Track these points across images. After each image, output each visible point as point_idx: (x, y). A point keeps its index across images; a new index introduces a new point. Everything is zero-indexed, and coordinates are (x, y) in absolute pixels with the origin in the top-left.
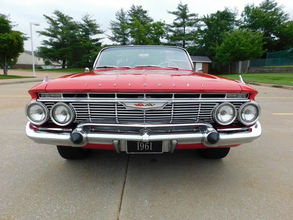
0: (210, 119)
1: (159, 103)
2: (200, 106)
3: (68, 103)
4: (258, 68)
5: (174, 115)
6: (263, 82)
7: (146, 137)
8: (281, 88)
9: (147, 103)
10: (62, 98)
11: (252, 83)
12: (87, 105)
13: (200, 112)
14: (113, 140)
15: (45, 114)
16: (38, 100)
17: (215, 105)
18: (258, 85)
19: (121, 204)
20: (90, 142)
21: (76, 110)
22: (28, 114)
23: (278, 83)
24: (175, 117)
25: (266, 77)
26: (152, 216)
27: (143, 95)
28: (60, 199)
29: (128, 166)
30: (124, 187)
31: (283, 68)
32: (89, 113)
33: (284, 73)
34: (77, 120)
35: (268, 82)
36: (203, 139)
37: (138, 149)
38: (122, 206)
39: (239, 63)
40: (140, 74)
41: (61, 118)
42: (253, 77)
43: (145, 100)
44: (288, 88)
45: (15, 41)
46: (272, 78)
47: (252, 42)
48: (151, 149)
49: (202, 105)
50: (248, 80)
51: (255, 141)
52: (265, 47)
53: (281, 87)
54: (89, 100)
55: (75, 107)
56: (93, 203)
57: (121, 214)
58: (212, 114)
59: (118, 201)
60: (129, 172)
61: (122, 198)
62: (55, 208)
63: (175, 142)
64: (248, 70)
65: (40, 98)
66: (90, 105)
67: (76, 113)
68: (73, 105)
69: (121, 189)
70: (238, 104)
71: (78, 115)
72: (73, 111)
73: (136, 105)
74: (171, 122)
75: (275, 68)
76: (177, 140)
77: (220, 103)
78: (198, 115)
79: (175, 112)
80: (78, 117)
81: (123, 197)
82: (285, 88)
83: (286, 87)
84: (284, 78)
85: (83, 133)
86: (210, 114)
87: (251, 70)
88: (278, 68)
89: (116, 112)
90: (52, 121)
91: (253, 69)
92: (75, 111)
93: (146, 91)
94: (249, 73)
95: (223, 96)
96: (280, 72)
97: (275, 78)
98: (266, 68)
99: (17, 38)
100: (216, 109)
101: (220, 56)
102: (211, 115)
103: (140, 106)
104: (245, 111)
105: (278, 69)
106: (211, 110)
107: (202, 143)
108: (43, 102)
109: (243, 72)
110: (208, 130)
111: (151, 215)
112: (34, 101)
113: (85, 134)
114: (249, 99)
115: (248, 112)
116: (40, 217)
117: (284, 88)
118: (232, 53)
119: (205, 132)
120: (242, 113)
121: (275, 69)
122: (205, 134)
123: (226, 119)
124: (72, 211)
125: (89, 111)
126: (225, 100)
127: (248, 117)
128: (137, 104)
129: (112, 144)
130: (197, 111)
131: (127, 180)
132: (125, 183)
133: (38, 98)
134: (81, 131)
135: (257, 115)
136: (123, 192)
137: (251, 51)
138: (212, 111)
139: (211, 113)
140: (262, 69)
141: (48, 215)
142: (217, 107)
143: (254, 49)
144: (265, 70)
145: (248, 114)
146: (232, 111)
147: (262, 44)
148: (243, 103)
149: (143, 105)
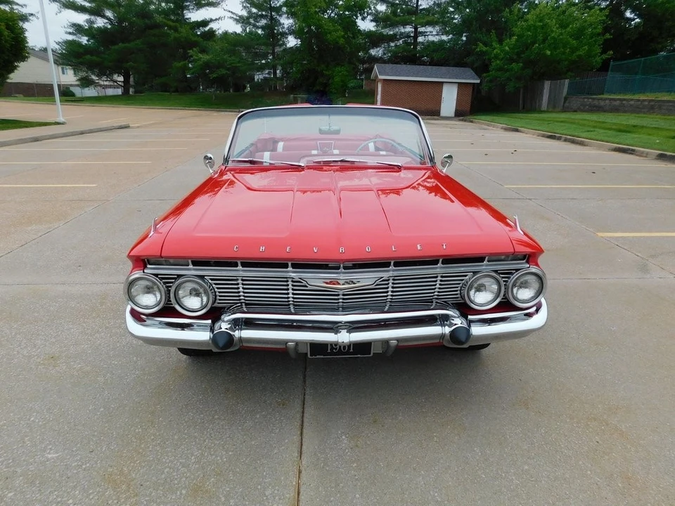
0: (458, 298)
1: (366, 279)
2: (439, 278)
3: (202, 277)
4: (586, 100)
5: (392, 296)
6: (593, 137)
7: (344, 337)
8: (632, 154)
10: (191, 266)
11: (570, 139)
12: (237, 280)
13: (439, 288)
14: (286, 342)
15: (160, 292)
16: (145, 271)
17: (466, 276)
18: (582, 144)
19: (302, 445)
20: (245, 344)
21: (218, 288)
22: (131, 298)
23: (627, 140)
24: (394, 294)
25: (603, 122)
26: (355, 465)
28: (196, 437)
30: (303, 412)
31: (644, 100)
32: (241, 288)
33: (644, 113)
34: (219, 303)
35: (606, 139)
36: (442, 336)
37: (329, 351)
38: (304, 447)
39: (543, 85)
41: (193, 304)
42: (572, 123)
43: (342, 276)
44: (646, 155)
45: (6, 33)
46: (614, 127)
47: (579, 34)
48: (352, 350)
49: (442, 277)
50: (562, 132)
52: (606, 46)
53: (632, 152)
54: (240, 272)
55: (216, 284)
56: (253, 443)
57: (303, 463)
58: (460, 290)
59: (296, 438)
60: (309, 381)
61: (302, 434)
62: (192, 455)
63: (394, 343)
64: (564, 102)
65: (149, 266)
66: (242, 280)
67: (217, 294)
68: (212, 280)
69: (299, 416)
71: (220, 296)
72: (211, 290)
73: (327, 283)
74: (386, 310)
75: (624, 100)
76: (398, 340)
77: (475, 273)
78: (436, 293)
79: (394, 290)
80: (220, 300)
81: (304, 431)
82: (641, 155)
83: (643, 152)
84: (643, 127)
85: (234, 331)
86: (457, 291)
87: (569, 102)
88: (632, 100)
89: (290, 291)
91: (576, 101)
92: (216, 290)
93: (344, 260)
94: (564, 110)
95: (481, 260)
96: (637, 109)
97: (622, 128)
98: (606, 99)
99: (8, 27)
100: (467, 282)
101: (500, 69)
102: (459, 292)
103: (334, 284)
105: (632, 103)
106: (459, 284)
107: (441, 341)
108: (156, 275)
109: (553, 106)
110: (450, 322)
111: (353, 462)
112: (138, 274)
113: (237, 331)
114: (528, 262)
115: (524, 285)
116: (172, 470)
117: (637, 155)
118: (529, 63)
119: (447, 325)
120: (514, 285)
121: (624, 102)
122: (447, 327)
123: (482, 298)
124: (221, 458)
126: (485, 266)
127: (524, 294)
128: (328, 281)
129: (284, 347)
130: (433, 287)
131: (307, 397)
132: (304, 404)
133: (145, 267)
134: (230, 329)
135: (539, 292)
136: (303, 421)
137: (574, 57)
138: (461, 285)
139: (459, 288)
140: (596, 102)
141: (183, 467)
142: (470, 279)
143: (581, 52)
144: (602, 103)
146: (495, 287)
147: (601, 40)
148: (518, 270)
149: (339, 284)
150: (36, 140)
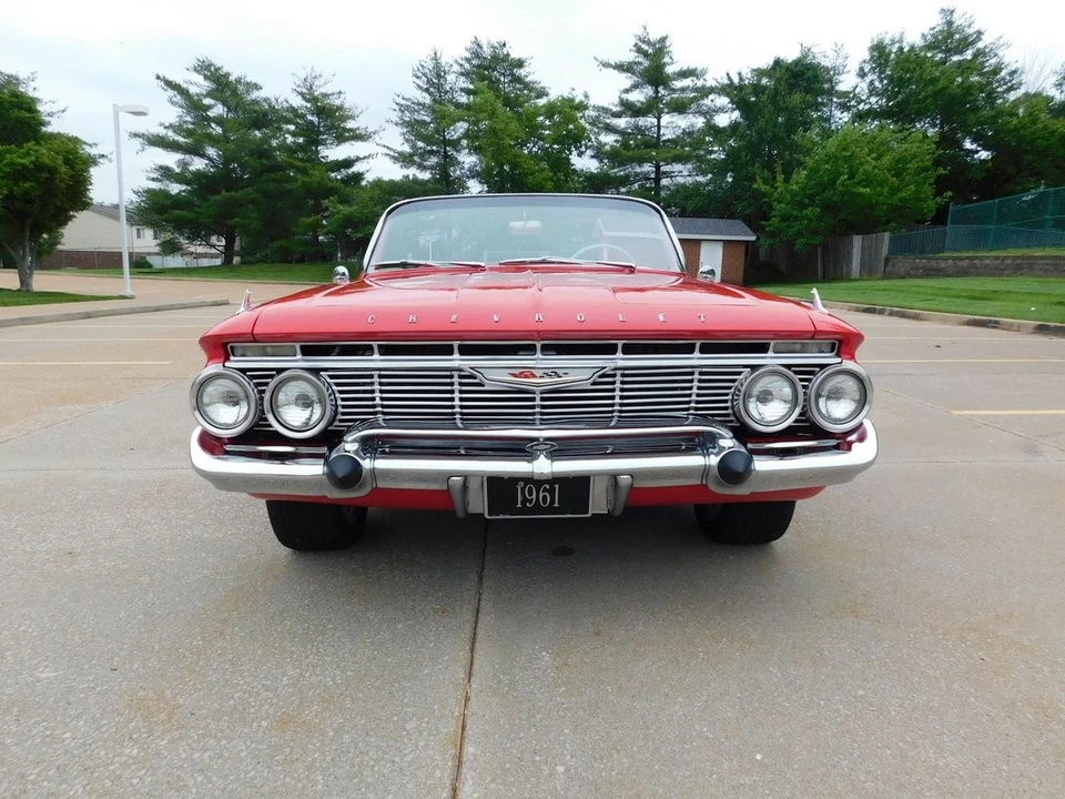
0: (728, 415)
1: (579, 370)
2: (697, 376)
3: (316, 371)
4: (918, 261)
5: (621, 405)
6: (935, 307)
7: (543, 466)
8: (996, 328)
9: (544, 370)
10: (299, 357)
11: (898, 312)
12: (371, 377)
13: (698, 395)
14: (449, 475)
15: (248, 404)
16: (227, 364)
17: (739, 373)
18: (916, 317)
19: (472, 664)
20: (381, 484)
21: (341, 392)
22: (199, 406)
23: (985, 310)
24: (624, 408)
25: (946, 289)
26: (563, 689)
27: (535, 345)
28: (293, 652)
29: (483, 568)
30: (476, 622)
31: (1006, 258)
32: (378, 399)
33: (1008, 275)
34: (341, 421)
35: (952, 308)
36: (706, 470)
37: (519, 505)
38: (476, 666)
39: (851, 241)
40: (526, 288)
41: (295, 417)
42: (900, 291)
43: (539, 361)
44: (1018, 329)
46: (965, 294)
47: (898, 168)
48: (556, 505)
49: (701, 374)
50: (884, 303)
51: (859, 478)
52: (941, 185)
53: (995, 325)
54: (376, 361)
55: (337, 385)
56: (389, 660)
57: (474, 686)
58: (732, 401)
59: (464, 654)
60: (487, 583)
61: (472, 650)
62: (284, 674)
63: (625, 480)
64: (886, 265)
65: (232, 358)
66: (380, 376)
67: (339, 402)
68: (331, 377)
69: (469, 626)
70: (807, 372)
71: (344, 407)
72: (330, 395)
73: (515, 375)
74: (613, 424)
75: (977, 258)
76: (633, 474)
77: (754, 368)
78: (693, 405)
79: (625, 394)
80: (343, 414)
81: (478, 645)
82: (1009, 328)
83: (1012, 324)
84: (1008, 292)
85: (364, 459)
86: (726, 401)
87: (893, 266)
88: (987, 257)
89: (457, 395)
90: (270, 426)
91: (902, 263)
92: (337, 395)
93: (541, 335)
94: (887, 276)
95: (763, 348)
96: (997, 271)
97: (976, 294)
98: (947, 259)
99: (67, 162)
100: (742, 385)
101: (786, 218)
102: (729, 404)
103: (526, 377)
104: (830, 392)
105: (987, 261)
106: (729, 388)
107: (704, 482)
108: (243, 371)
109: (868, 270)
110: (720, 447)
111: (560, 686)
112: (215, 368)
113: (368, 460)
114: (838, 355)
115: (835, 395)
116: (246, 695)
117: (1003, 329)
118: (828, 208)
119: (712, 453)
120: (818, 396)
121: (976, 261)
122: (712, 456)
123: (772, 413)
124: (333, 680)
125: (377, 395)
126: (770, 360)
127: (837, 411)
128: (517, 371)
129: (445, 487)
130: (688, 392)
132: (478, 612)
133: (227, 359)
134: (356, 452)
135: (862, 402)
136: (475, 634)
137: (895, 200)
138: (733, 390)
139: (730, 397)
140: (933, 264)
141: (266, 690)
142: (746, 379)
143: (904, 194)
144: (943, 265)
145: (838, 399)
146: (787, 390)
147: (932, 175)
148: (822, 366)
149: (534, 376)
150: (88, 316)
